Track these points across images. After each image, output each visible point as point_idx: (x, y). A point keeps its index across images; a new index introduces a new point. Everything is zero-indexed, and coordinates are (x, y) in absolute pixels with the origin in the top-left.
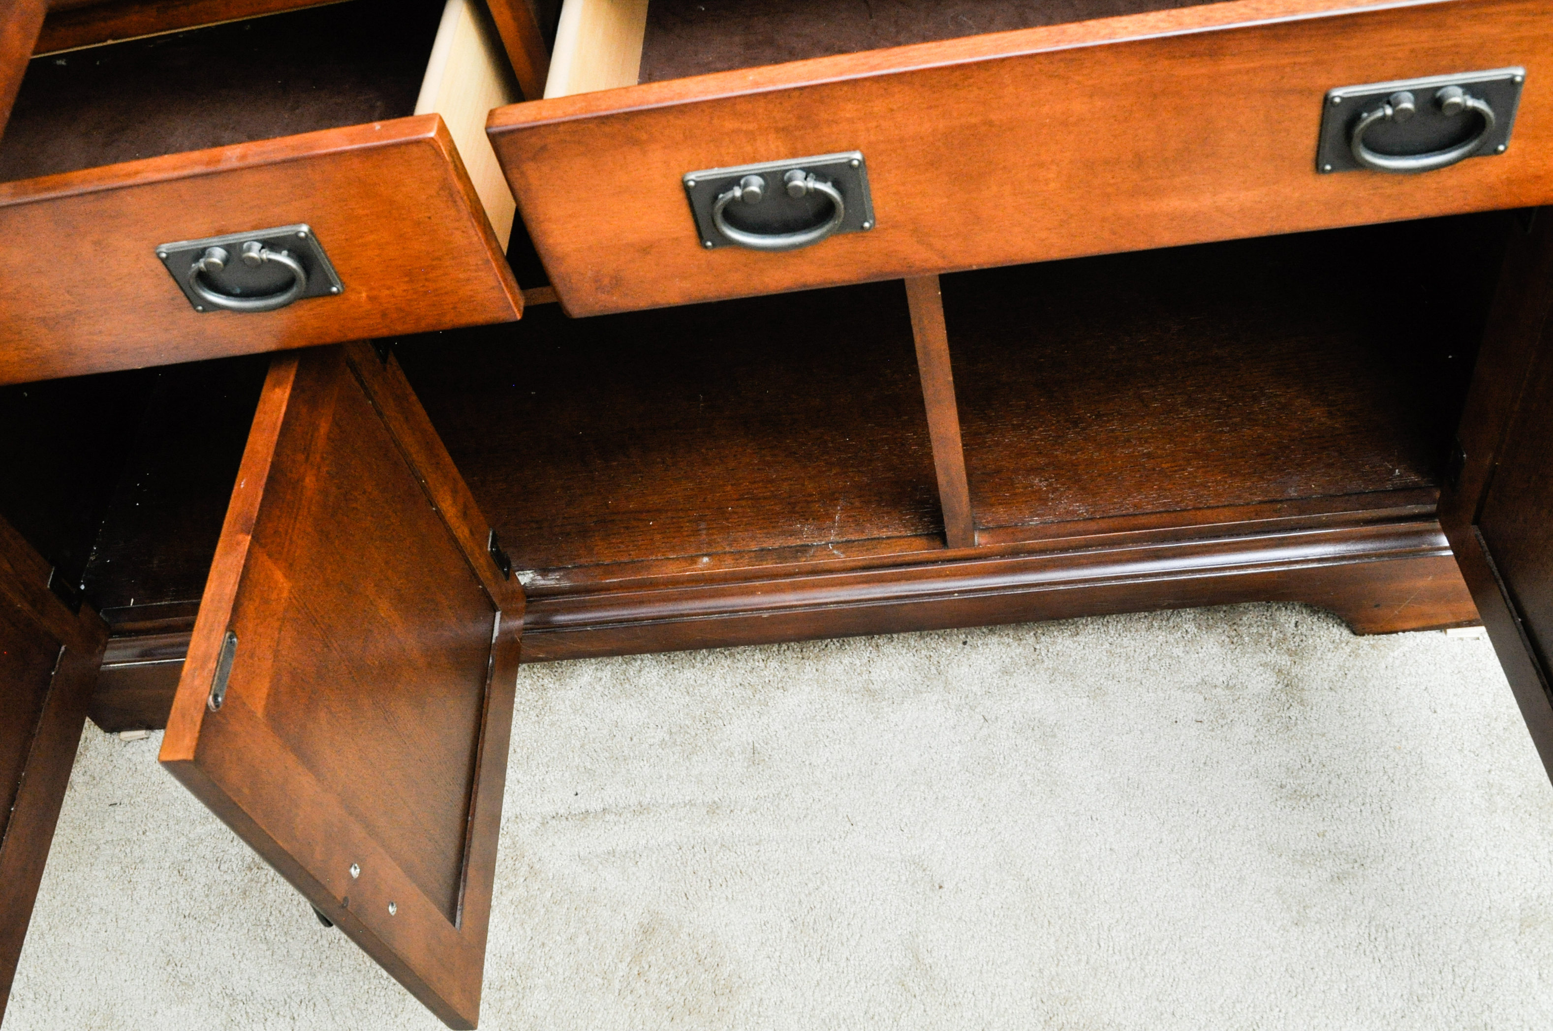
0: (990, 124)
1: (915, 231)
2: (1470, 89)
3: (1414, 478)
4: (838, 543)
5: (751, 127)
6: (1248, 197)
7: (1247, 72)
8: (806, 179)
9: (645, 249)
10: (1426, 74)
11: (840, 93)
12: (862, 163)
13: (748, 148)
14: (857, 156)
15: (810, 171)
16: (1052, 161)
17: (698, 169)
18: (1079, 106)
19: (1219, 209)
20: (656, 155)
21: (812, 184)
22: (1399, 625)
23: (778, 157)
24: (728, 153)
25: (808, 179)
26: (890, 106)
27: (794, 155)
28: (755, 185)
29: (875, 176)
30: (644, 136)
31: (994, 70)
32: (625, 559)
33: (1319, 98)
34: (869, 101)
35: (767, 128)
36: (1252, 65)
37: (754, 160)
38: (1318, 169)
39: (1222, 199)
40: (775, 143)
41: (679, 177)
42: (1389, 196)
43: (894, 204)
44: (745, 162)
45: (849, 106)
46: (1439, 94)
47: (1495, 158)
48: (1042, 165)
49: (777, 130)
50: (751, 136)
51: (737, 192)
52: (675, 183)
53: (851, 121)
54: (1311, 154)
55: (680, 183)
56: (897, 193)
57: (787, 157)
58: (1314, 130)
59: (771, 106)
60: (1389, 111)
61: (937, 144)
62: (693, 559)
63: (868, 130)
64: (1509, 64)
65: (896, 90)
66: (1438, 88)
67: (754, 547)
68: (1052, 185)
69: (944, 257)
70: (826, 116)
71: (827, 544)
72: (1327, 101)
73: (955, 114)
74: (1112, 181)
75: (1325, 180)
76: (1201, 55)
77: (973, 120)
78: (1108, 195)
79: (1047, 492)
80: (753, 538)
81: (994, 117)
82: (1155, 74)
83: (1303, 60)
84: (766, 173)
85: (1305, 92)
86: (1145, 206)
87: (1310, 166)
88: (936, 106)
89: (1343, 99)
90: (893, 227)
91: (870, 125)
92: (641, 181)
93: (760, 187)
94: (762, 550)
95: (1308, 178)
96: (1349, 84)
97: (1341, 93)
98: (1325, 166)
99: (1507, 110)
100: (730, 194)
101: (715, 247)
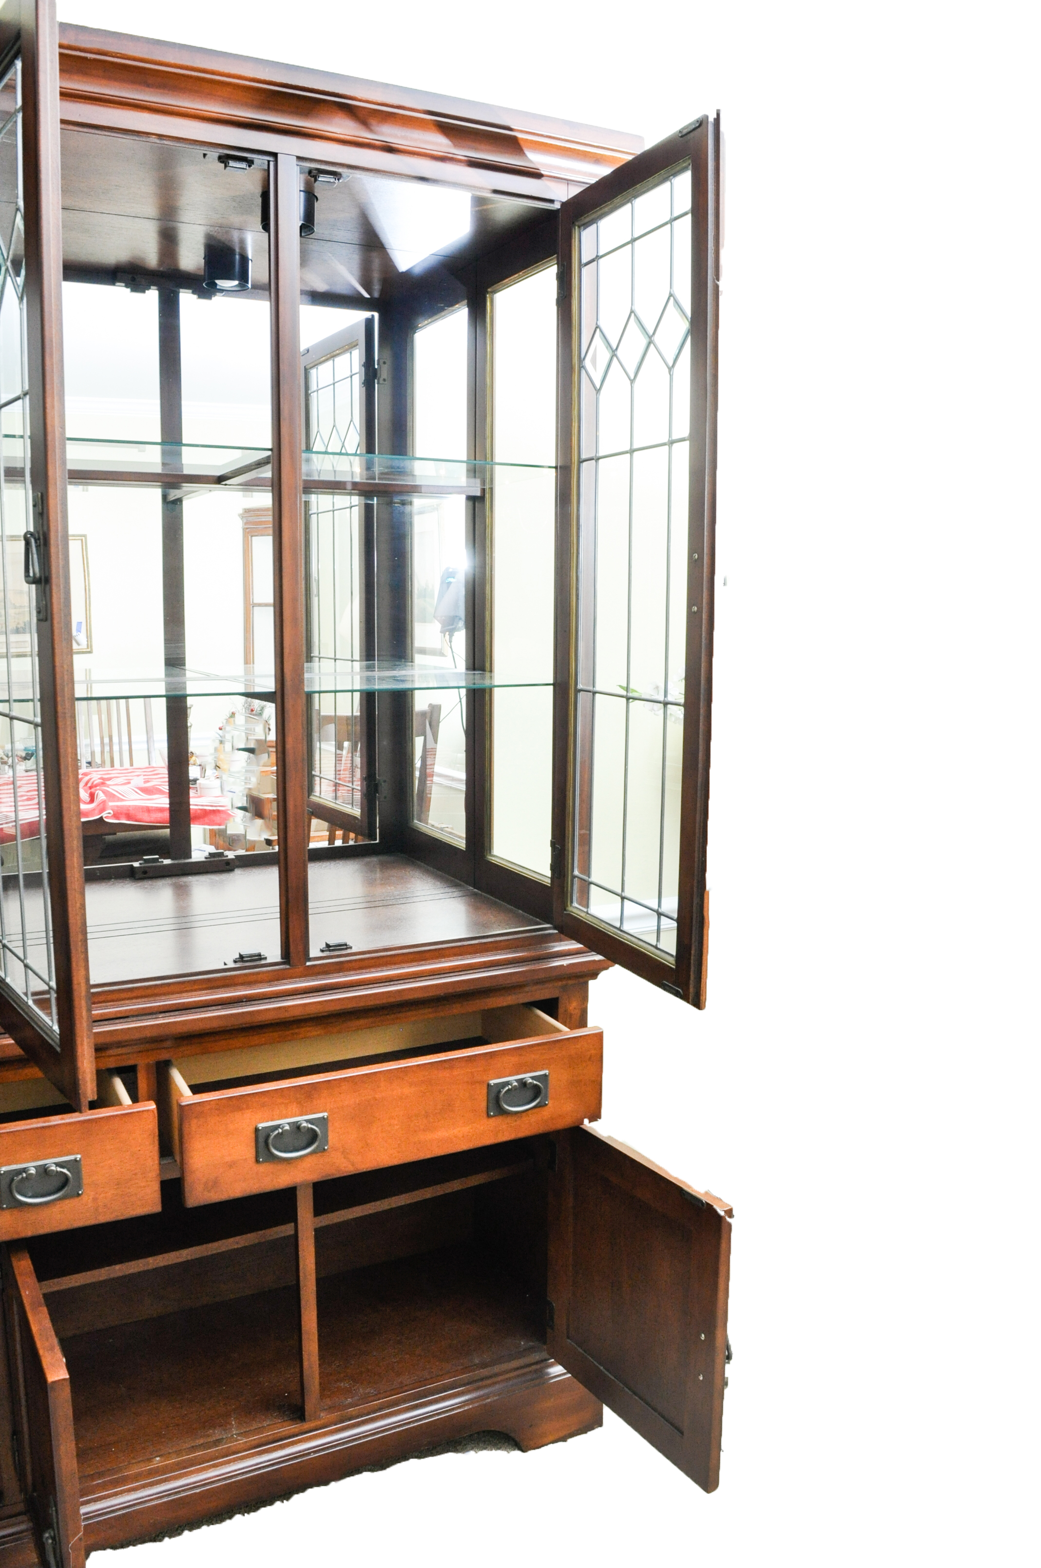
0: (374, 1099)
1: (344, 1152)
2: (532, 1078)
3: (531, 1344)
4: (238, 1434)
5: (287, 1101)
6: (466, 1129)
7: (462, 1075)
8: (307, 1124)
9: (231, 1165)
10: (518, 1074)
12: (329, 1117)
13: (284, 1112)
14: (325, 1115)
15: (308, 1121)
16: (396, 1116)
17: (263, 1123)
18: (407, 1090)
19: (456, 1136)
20: (248, 1114)
21: (309, 1126)
22: (546, 1440)
23: (296, 1115)
24: (274, 1113)
26: (340, 1092)
27: (301, 1115)
29: (331, 1124)
30: (244, 1106)
31: (378, 1076)
32: (103, 1469)
33: (485, 1085)
34: (333, 1089)
35: (292, 1102)
36: (463, 1072)
37: (286, 1117)
38: (488, 1116)
39: (456, 1131)
40: (294, 1108)
41: (255, 1126)
42: (515, 1125)
43: (337, 1138)
44: (282, 1118)
45: (325, 1091)
46: (524, 1081)
47: (546, 1108)
48: (392, 1118)
49: (298, 1103)
50: (287, 1108)
51: (280, 1131)
52: (251, 1129)
53: (325, 1098)
54: (485, 1109)
55: (254, 1130)
56: (336, 1133)
57: (298, 1116)
58: (485, 1098)
59: (296, 1092)
60: (510, 1087)
61: (356, 1109)
62: (150, 1460)
63: (330, 1102)
64: (543, 1069)
65: (343, 1085)
66: (524, 1078)
67: (187, 1445)
68: (396, 1127)
70: (316, 1097)
71: (233, 1435)
72: (489, 1085)
74: (418, 1124)
75: (492, 1121)
76: (447, 1068)
77: (368, 1098)
78: (415, 1131)
79: (350, 1388)
80: (185, 1442)
81: (376, 1096)
82: (432, 1076)
83: (480, 1070)
84: (291, 1122)
85: (481, 1082)
86: (429, 1136)
87: (485, 1116)
88: (357, 1092)
89: (494, 1084)
90: (336, 1150)
91: (332, 1100)
92: (237, 1128)
93: (288, 1128)
94: (193, 1447)
95: (485, 1120)
96: (495, 1079)
97: (492, 1082)
98: (492, 1114)
99: (546, 1087)
100: (276, 1132)
101: (263, 1162)
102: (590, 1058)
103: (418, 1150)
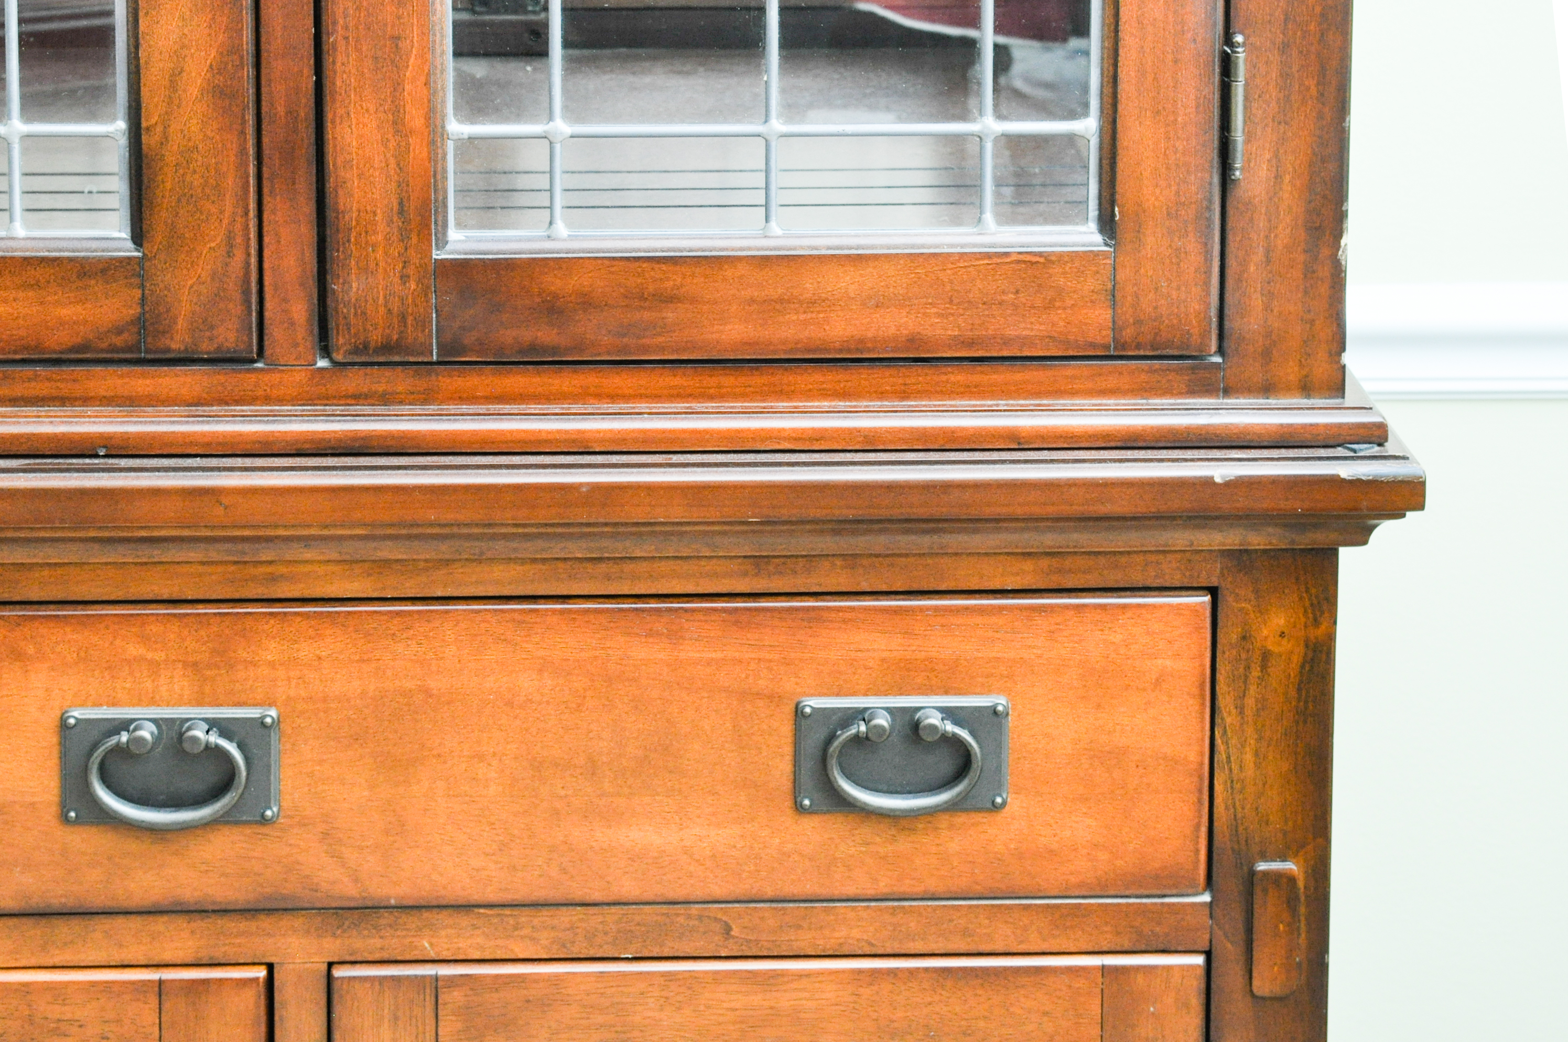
0: (428, 693)
1: (326, 834)
2: (949, 713)
5: (160, 656)
6: (723, 836)
7: (709, 663)
8: (207, 732)
10: (901, 693)
11: (266, 627)
12: (277, 722)
13: (148, 685)
14: (273, 713)
15: (213, 724)
16: (494, 754)
17: (83, 705)
18: (527, 683)
19: (686, 851)
20: (39, 678)
21: (214, 738)
23: (180, 703)
24: (124, 688)
25: (210, 733)
26: (318, 652)
27: (200, 703)
28: (147, 733)
29: (288, 746)
30: (31, 650)
31: (437, 623)
33: (789, 709)
34: (296, 642)
35: (174, 661)
36: (714, 655)
37: (153, 702)
38: (797, 804)
40: (182, 684)
41: (59, 713)
42: (884, 858)
43: (306, 789)
44: (139, 703)
45: (273, 645)
46: (914, 716)
47: (995, 815)
48: (481, 757)
49: (185, 664)
50: (154, 667)
51: (124, 737)
52: (50, 719)
53: (272, 665)
54: (787, 785)
55: (57, 719)
56: (311, 775)
57: (189, 703)
58: (788, 750)
59: (186, 632)
60: (863, 728)
61: (366, 711)
63: (289, 679)
64: (987, 690)
65: (328, 632)
66: (919, 709)
68: (493, 789)
69: (356, 880)
70: (245, 655)
72: (798, 711)
73: (389, 673)
74: (563, 793)
75: (810, 824)
76: (659, 634)
77: (409, 684)
78: (557, 812)
81: (432, 684)
82: (610, 652)
83: (768, 656)
84: (162, 719)
85: (774, 699)
86: (603, 835)
87: (789, 803)
88: (369, 660)
89: (815, 710)
90: (302, 825)
91: (292, 674)
92: (11, 712)
93: (152, 734)
95: (788, 818)
96: (821, 695)
97: (812, 703)
98: (807, 802)
99: (996, 746)
100: (113, 741)
101: (78, 822)
102: (1158, 683)
103: (564, 871)
